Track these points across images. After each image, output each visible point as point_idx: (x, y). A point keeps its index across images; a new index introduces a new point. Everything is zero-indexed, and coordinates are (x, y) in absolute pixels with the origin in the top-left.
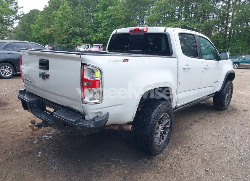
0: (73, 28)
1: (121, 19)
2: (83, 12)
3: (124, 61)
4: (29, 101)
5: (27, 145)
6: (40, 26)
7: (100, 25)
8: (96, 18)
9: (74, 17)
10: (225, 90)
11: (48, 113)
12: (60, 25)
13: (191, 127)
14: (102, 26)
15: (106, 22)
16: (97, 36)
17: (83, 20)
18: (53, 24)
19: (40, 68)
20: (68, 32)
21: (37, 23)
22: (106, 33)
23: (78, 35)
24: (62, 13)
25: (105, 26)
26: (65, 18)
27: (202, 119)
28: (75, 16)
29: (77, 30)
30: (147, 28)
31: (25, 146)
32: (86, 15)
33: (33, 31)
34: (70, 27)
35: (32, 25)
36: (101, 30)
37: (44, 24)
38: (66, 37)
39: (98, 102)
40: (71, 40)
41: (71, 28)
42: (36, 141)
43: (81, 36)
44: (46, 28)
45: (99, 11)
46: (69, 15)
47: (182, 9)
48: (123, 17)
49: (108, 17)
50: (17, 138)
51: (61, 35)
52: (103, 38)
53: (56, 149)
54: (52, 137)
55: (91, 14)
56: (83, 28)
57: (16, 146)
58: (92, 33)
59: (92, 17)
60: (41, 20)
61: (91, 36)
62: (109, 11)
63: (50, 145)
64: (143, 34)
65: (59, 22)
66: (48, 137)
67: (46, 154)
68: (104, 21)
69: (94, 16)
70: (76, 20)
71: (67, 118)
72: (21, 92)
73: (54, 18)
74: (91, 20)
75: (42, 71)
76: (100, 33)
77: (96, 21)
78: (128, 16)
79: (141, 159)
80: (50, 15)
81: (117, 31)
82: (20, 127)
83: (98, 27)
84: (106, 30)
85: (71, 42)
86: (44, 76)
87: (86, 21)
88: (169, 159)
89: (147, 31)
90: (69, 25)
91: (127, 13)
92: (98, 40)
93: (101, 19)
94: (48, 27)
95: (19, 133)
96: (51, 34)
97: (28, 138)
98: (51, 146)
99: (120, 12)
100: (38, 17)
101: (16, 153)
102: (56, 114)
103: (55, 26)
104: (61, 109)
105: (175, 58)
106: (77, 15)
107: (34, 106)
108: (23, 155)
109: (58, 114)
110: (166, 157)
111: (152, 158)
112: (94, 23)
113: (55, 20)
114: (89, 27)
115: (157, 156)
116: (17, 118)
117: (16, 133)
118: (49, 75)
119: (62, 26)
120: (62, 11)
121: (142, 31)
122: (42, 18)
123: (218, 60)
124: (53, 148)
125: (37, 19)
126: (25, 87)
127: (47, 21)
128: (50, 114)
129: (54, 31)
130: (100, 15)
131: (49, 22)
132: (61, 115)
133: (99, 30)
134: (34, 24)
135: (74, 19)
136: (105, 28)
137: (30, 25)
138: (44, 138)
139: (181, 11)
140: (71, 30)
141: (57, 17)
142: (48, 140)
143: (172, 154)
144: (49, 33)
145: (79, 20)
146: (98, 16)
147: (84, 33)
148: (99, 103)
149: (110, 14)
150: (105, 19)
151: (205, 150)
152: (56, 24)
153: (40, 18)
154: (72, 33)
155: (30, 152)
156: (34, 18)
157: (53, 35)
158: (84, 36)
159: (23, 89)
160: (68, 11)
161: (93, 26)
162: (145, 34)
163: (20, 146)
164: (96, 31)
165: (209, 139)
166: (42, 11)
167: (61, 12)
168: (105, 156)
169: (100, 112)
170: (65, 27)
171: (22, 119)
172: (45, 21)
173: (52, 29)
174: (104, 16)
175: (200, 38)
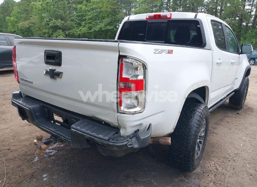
0: (54, 20)
1: (106, 12)
2: (65, 3)
3: (168, 53)
4: (30, 109)
5: (26, 166)
6: (17, 19)
7: (84, 18)
8: (80, 10)
9: (55, 9)
10: (243, 87)
11: (56, 123)
12: (39, 17)
13: (215, 131)
14: (86, 19)
15: (90, 15)
16: (81, 30)
17: (65, 13)
18: (31, 17)
19: (47, 63)
20: (48, 25)
21: (14, 16)
22: (90, 26)
23: (60, 28)
24: (42, 5)
25: (89, 19)
26: (44, 10)
27: (221, 120)
28: (57, 8)
29: (59, 23)
30: (171, 14)
31: (24, 167)
32: (68, 7)
33: (10, 24)
34: (50, 20)
35: (7, 18)
36: (85, 23)
37: (22, 16)
38: (47, 31)
39: (140, 111)
40: (52, 34)
41: (52, 20)
42: (37, 159)
43: (63, 30)
44: (24, 21)
45: (82, 3)
46: (50, 7)
47: (170, 3)
48: (109, 10)
49: (93, 9)
50: (10, 156)
51: (41, 29)
52: (88, 32)
53: (66, 169)
54: (56, 151)
55: (74, 5)
56: (65, 21)
57: (12, 166)
58: (76, 26)
59: (75, 9)
60: (18, 12)
61: (74, 30)
62: (94, 3)
63: (56, 163)
64: (166, 21)
65: (39, 14)
66: (51, 153)
67: (54, 177)
68: (89, 14)
69: (77, 9)
70: (58, 11)
71: (94, 134)
72: (15, 96)
73: (32, 10)
74: (74, 12)
75: (51, 67)
76: (84, 26)
77: (79, 14)
78: (114, 8)
79: (177, 178)
80: (28, 7)
81: (129, 18)
82: (11, 139)
83: (81, 20)
84: (91, 24)
85: (53, 36)
86: (54, 75)
87: (68, 13)
88: (210, 176)
89: (170, 18)
90: (50, 18)
91: (113, 5)
92: (82, 35)
93: (85, 11)
94: (26, 19)
95: (12, 148)
96: (30, 27)
97: (25, 154)
98: (58, 165)
99: (105, 5)
100: (14, 8)
101: (13, 177)
102: (75, 127)
103: (35, 19)
104: (80, 120)
105: (210, 50)
106: (59, 7)
107: (37, 114)
108: (23, 181)
109: (79, 128)
110: (205, 172)
111: (188, 175)
112: (77, 16)
113: (34, 12)
114: (72, 20)
115: (193, 172)
116: (7, 127)
117: (8, 148)
118: (62, 73)
119: (42, 18)
120: (42, 2)
121: (165, 17)
122: (19, 10)
123: (239, 54)
124: (61, 168)
125: (13, 11)
126: (21, 89)
127: (25, 13)
128: (60, 125)
129: (33, 23)
130: (84, 7)
131: (28, 14)
132: (83, 130)
133: (83, 23)
134: (10, 16)
135: (55, 11)
136: (89, 21)
137: (4, 17)
138: (46, 153)
139: (169, 4)
140: (52, 23)
141: (36, 8)
142: (52, 155)
143: (210, 168)
144: (28, 27)
145: (61, 12)
146: (81, 8)
147: (67, 26)
148: (140, 113)
149: (94, 6)
150: (89, 11)
151: (245, 160)
152: (35, 17)
153: (16, 9)
154: (52, 26)
155: (32, 176)
156: (9, 9)
157: (31, 28)
158: (66, 30)
159: (18, 92)
160: (48, 2)
161: (76, 19)
162: (168, 21)
163: (17, 167)
164: (80, 25)
165: (242, 145)
166: (18, 3)
167: (40, 3)
168: (132, 176)
169: (141, 125)
170: (45, 20)
171: (12, 128)
172: (23, 13)
173: (31, 21)
174: (88, 8)
175: (226, 27)
